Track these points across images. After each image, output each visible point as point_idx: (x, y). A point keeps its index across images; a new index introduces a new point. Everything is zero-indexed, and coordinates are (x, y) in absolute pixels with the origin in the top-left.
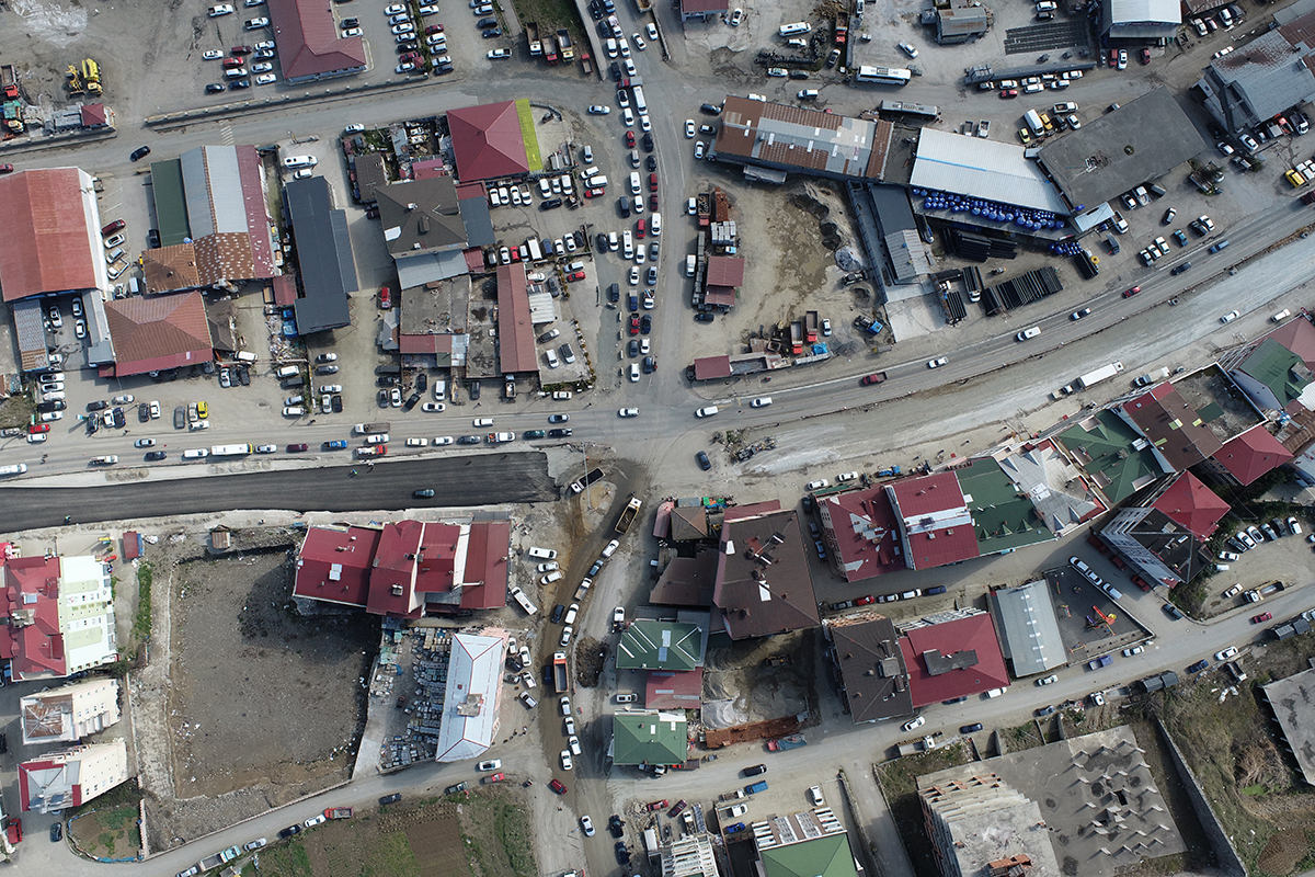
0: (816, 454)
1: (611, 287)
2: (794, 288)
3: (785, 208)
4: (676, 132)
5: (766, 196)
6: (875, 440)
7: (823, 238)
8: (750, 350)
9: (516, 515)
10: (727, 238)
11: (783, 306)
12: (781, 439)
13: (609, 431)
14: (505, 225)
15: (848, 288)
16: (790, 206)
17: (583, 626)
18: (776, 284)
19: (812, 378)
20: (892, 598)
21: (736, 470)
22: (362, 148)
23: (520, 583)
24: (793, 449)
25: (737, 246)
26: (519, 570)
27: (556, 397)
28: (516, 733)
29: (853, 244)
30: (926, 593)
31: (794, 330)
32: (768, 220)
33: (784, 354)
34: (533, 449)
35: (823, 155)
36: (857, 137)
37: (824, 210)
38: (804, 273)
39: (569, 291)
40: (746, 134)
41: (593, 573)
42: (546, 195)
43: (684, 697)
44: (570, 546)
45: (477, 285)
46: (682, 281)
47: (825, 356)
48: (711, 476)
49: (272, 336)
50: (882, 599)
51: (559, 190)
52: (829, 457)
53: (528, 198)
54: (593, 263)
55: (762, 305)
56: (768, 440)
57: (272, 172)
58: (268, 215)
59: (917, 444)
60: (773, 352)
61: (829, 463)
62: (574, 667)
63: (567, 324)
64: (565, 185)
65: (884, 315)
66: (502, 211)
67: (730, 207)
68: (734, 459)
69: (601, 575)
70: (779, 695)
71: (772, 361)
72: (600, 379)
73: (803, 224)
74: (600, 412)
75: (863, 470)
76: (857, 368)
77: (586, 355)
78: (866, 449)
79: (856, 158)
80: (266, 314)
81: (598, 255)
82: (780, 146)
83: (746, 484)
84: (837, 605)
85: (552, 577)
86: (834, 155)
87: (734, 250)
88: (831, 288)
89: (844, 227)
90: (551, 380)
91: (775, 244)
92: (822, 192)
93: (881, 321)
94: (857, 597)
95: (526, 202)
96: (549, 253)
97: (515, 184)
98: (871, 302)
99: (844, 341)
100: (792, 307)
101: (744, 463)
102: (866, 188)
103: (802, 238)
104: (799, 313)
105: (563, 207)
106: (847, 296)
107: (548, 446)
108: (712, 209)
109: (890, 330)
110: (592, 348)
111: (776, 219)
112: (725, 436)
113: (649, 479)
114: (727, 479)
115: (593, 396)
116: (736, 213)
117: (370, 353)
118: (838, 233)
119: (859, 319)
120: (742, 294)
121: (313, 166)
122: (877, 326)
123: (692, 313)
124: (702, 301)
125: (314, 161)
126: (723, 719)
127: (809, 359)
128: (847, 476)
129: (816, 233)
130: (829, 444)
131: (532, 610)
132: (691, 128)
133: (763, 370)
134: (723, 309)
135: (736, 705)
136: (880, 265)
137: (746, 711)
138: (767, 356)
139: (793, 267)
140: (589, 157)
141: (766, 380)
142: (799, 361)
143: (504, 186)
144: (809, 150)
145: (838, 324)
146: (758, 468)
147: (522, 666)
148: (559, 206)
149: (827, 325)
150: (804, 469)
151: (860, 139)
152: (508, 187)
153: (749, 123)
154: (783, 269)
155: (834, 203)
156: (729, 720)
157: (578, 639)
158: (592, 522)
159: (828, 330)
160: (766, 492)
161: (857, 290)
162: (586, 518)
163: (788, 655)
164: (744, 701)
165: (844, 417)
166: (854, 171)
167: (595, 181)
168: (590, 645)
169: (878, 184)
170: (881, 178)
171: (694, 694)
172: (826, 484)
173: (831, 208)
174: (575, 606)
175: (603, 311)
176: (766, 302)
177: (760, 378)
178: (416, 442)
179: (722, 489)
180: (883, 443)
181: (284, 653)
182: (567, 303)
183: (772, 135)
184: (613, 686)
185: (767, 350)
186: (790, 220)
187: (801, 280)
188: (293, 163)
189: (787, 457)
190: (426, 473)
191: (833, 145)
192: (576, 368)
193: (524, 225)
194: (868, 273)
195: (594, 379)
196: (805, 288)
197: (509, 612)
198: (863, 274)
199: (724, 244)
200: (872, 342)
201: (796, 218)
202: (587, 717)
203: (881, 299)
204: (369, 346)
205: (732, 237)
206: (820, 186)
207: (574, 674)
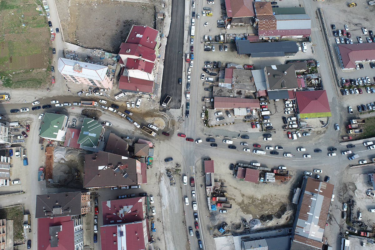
0: (166, 200)
1: (247, 136)
2: (243, 201)
3: (281, 202)
4: (317, 166)
5: (286, 196)
6: (169, 224)
7: (266, 215)
8: (216, 181)
9: (156, 97)
10: (267, 178)
11: (235, 196)
12: (175, 189)
13: (186, 130)
14: (276, 105)
15: (241, 222)
16: (281, 204)
17: (107, 113)
18: (245, 195)
19: (201, 203)
20: (95, 221)
21: (163, 171)
22: (309, 65)
23: (129, 96)
24: (169, 192)
25: (263, 182)
26: (134, 96)
27: (203, 114)
28: (69, 88)
29: (262, 226)
30: (95, 235)
31: (223, 199)
32: (275, 195)
33: (213, 194)
34: (182, 104)
35: (306, 218)
36: (314, 233)
37: (279, 216)
38: (250, 206)
39: (247, 123)
40: (316, 190)
41: (127, 118)
42: (289, 119)
43: (69, 141)
44: (141, 112)
45: (252, 94)
46: (249, 161)
47: (210, 208)
48: (162, 161)
49: (236, 35)
50: (96, 217)
51: (291, 123)
52: (164, 205)
53: (288, 113)
54: (259, 132)
55: (236, 188)
56: (175, 184)
57: (300, 40)
58: (283, 37)
59: (165, 240)
60: (214, 190)
61: (161, 205)
62: (91, 108)
63: (233, 121)
64: (293, 125)
65: (228, 234)
66: (283, 105)
67: (282, 181)
68: (168, 170)
69: (127, 121)
70: (62, 174)
71: (210, 189)
72: (209, 129)
73: (273, 208)
74: (195, 128)
75: (156, 218)
76: (203, 221)
77: (219, 125)
78: (165, 220)
79: (304, 231)
80: (244, 34)
81: (262, 134)
82: (310, 202)
83: (156, 174)
84: (97, 200)
85: (128, 106)
86: (306, 223)
87: (262, 181)
88: (242, 215)
89: (271, 223)
90: (210, 113)
91: (264, 196)
92: (288, 217)
93: (224, 233)
94: (99, 208)
95: (286, 113)
96: (264, 117)
97: (294, 110)
98: (234, 230)
99: (217, 217)
100: (234, 200)
101: (166, 174)
102: (289, 235)
103: (266, 207)
104: (231, 202)
105: (284, 124)
106: (238, 221)
107: (183, 110)
108: (281, 175)
109: (220, 236)
110: (222, 127)
111: (275, 198)
112: (178, 168)
113: (164, 140)
114: (160, 167)
115: (202, 126)
116: (279, 184)
117: (227, 61)
118: (268, 221)
119: (226, 224)
120: (241, 182)
121: (303, 51)
122: (222, 231)
123: (234, 163)
124: (240, 166)
125: (304, 51)
126: (57, 153)
127: (209, 202)
128: (154, 211)
129: (268, 213)
130: (170, 206)
131: (116, 98)
132: (318, 171)
133: (206, 184)
134: (235, 173)
135: (62, 159)
136: (251, 236)
137: (59, 162)
138: (212, 187)
139: (253, 202)
140: (306, 135)
141: (201, 186)
142: (209, 199)
143: (293, 106)
144: (308, 213)
145: (225, 216)
146: (163, 179)
147: (95, 92)
148: (284, 123)
149: (224, 212)
150: (160, 195)
151: (313, 234)
152: (293, 107)
153: (322, 191)
154: (252, 198)
155: (282, 221)
156: (56, 155)
157: (102, 111)
158: (148, 120)
159: (222, 212)
160: (152, 179)
161: (240, 226)
162: (151, 119)
163: (79, 180)
164: (64, 162)
165: (181, 213)
166: (297, 230)
167: (295, 136)
168: (99, 114)
169: (291, 239)
170: (294, 241)
171: (70, 145)
172: (151, 202)
173: (280, 219)
174: (115, 111)
175: (237, 133)
176: (237, 190)
177: (203, 184)
178: (190, 70)
179: (155, 165)
180: (167, 227)
181: (116, 30)
182: (242, 121)
183: (315, 199)
184: (80, 120)
185: (215, 187)
186: (274, 203)
187: (246, 204)
188: (304, 45)
189: (166, 189)
190: (177, 72)
191: (311, 223)
192: (214, 121)
193: (276, 111)
194: (248, 231)
195: (209, 127)
196: (243, 205)
197: (118, 91)
198: (247, 229)
199: (265, 177)
200: (215, 228)
201: (275, 206)
202: (70, 110)
203: (235, 234)
204: (230, 61)
205: (268, 180)
206: (291, 217)
207: (88, 108)
